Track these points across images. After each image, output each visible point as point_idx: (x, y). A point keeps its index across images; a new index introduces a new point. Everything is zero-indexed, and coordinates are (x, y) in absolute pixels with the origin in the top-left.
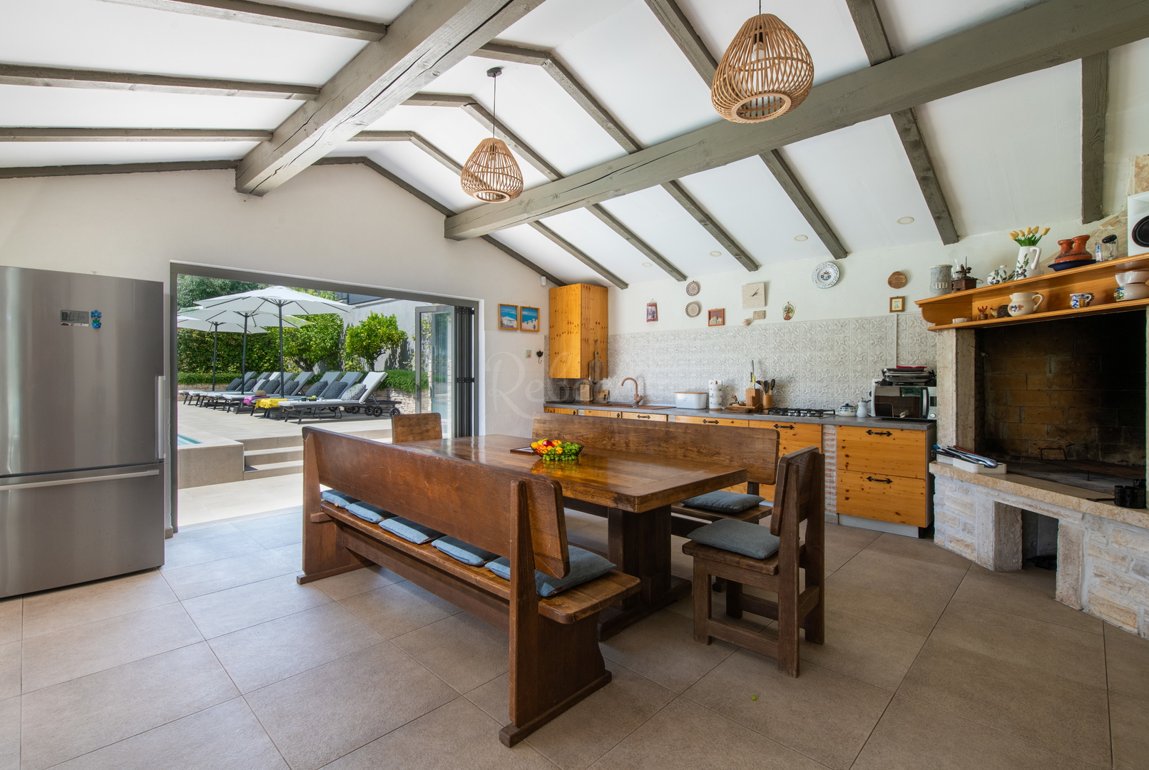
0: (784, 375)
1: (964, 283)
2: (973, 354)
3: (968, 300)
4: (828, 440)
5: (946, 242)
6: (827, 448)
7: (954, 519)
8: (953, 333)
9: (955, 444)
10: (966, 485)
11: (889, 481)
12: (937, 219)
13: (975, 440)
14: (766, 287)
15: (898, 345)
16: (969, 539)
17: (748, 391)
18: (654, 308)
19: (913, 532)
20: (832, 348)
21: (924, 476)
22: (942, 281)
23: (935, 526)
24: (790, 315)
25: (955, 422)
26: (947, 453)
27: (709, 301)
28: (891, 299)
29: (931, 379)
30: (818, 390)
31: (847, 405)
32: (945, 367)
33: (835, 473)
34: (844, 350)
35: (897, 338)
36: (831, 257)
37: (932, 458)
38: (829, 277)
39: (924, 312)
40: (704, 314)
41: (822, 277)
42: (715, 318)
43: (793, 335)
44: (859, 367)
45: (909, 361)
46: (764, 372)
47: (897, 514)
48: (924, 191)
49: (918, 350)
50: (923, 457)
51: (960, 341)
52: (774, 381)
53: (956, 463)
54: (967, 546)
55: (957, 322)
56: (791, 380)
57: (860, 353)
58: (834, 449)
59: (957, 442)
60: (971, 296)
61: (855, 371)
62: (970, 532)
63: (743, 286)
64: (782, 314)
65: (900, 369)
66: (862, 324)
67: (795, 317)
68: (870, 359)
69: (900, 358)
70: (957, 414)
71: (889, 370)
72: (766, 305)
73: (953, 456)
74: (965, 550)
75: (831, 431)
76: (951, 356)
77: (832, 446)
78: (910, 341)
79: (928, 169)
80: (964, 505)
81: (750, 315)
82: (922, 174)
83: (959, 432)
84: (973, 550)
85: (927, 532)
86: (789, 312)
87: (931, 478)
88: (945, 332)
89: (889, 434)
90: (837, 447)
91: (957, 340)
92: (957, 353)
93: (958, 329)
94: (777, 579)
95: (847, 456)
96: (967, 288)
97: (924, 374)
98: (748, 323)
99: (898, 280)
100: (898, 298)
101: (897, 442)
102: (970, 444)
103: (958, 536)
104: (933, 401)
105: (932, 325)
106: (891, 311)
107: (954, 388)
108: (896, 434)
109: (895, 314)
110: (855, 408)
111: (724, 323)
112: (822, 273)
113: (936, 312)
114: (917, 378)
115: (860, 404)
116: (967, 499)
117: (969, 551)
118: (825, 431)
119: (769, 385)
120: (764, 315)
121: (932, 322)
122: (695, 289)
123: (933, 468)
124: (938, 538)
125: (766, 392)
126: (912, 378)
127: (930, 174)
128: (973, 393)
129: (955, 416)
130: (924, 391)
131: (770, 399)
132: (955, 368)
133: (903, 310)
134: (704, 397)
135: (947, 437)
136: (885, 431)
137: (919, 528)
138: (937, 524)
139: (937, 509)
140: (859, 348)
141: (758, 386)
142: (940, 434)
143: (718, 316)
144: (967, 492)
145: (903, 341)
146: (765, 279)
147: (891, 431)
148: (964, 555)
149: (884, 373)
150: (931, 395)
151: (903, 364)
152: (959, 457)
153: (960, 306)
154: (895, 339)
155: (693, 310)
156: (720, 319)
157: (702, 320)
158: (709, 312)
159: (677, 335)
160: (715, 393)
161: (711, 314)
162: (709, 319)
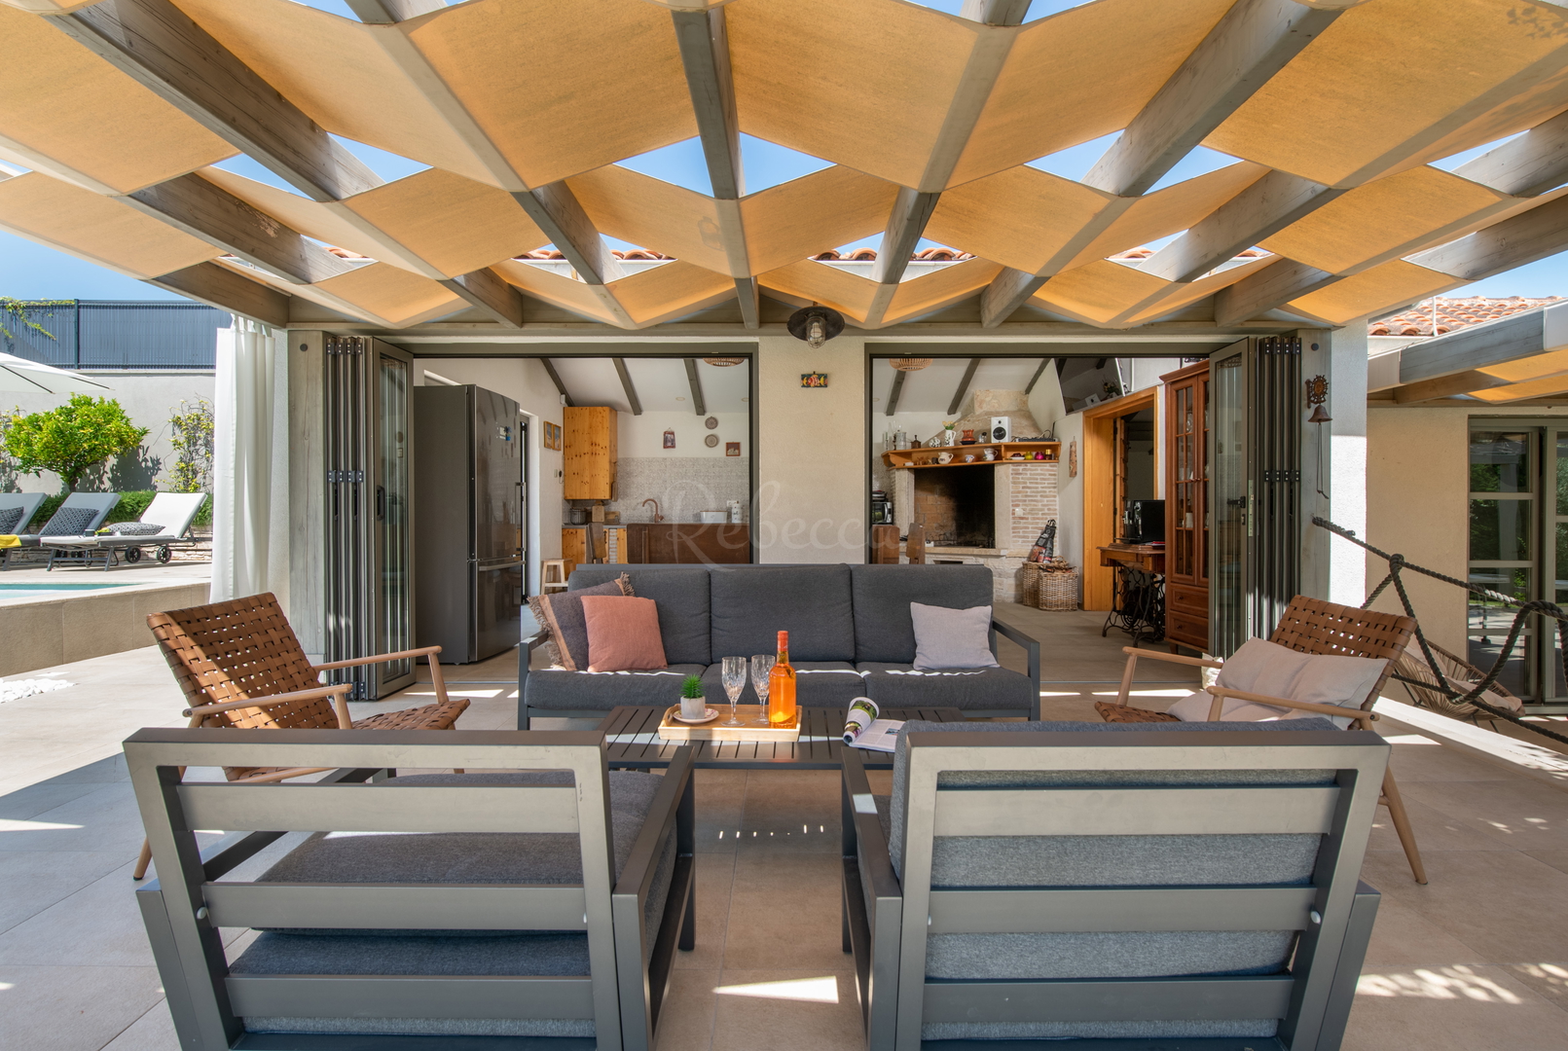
2: (913, 483)
8: (906, 471)
18: (671, 436)
27: (724, 433)
40: (722, 446)
42: (731, 450)
55: (908, 465)
76: (905, 484)
88: (902, 470)
91: (908, 475)
92: (908, 483)
93: (908, 469)
97: (883, 495)
104: (890, 511)
111: (739, 454)
122: (713, 422)
128: (913, 505)
130: (885, 505)
143: (734, 448)
150: (889, 507)
155: (712, 441)
156: (737, 451)
157: (720, 450)
158: (727, 444)
159: (695, 461)
160: (739, 511)
161: (729, 446)
162: (727, 450)
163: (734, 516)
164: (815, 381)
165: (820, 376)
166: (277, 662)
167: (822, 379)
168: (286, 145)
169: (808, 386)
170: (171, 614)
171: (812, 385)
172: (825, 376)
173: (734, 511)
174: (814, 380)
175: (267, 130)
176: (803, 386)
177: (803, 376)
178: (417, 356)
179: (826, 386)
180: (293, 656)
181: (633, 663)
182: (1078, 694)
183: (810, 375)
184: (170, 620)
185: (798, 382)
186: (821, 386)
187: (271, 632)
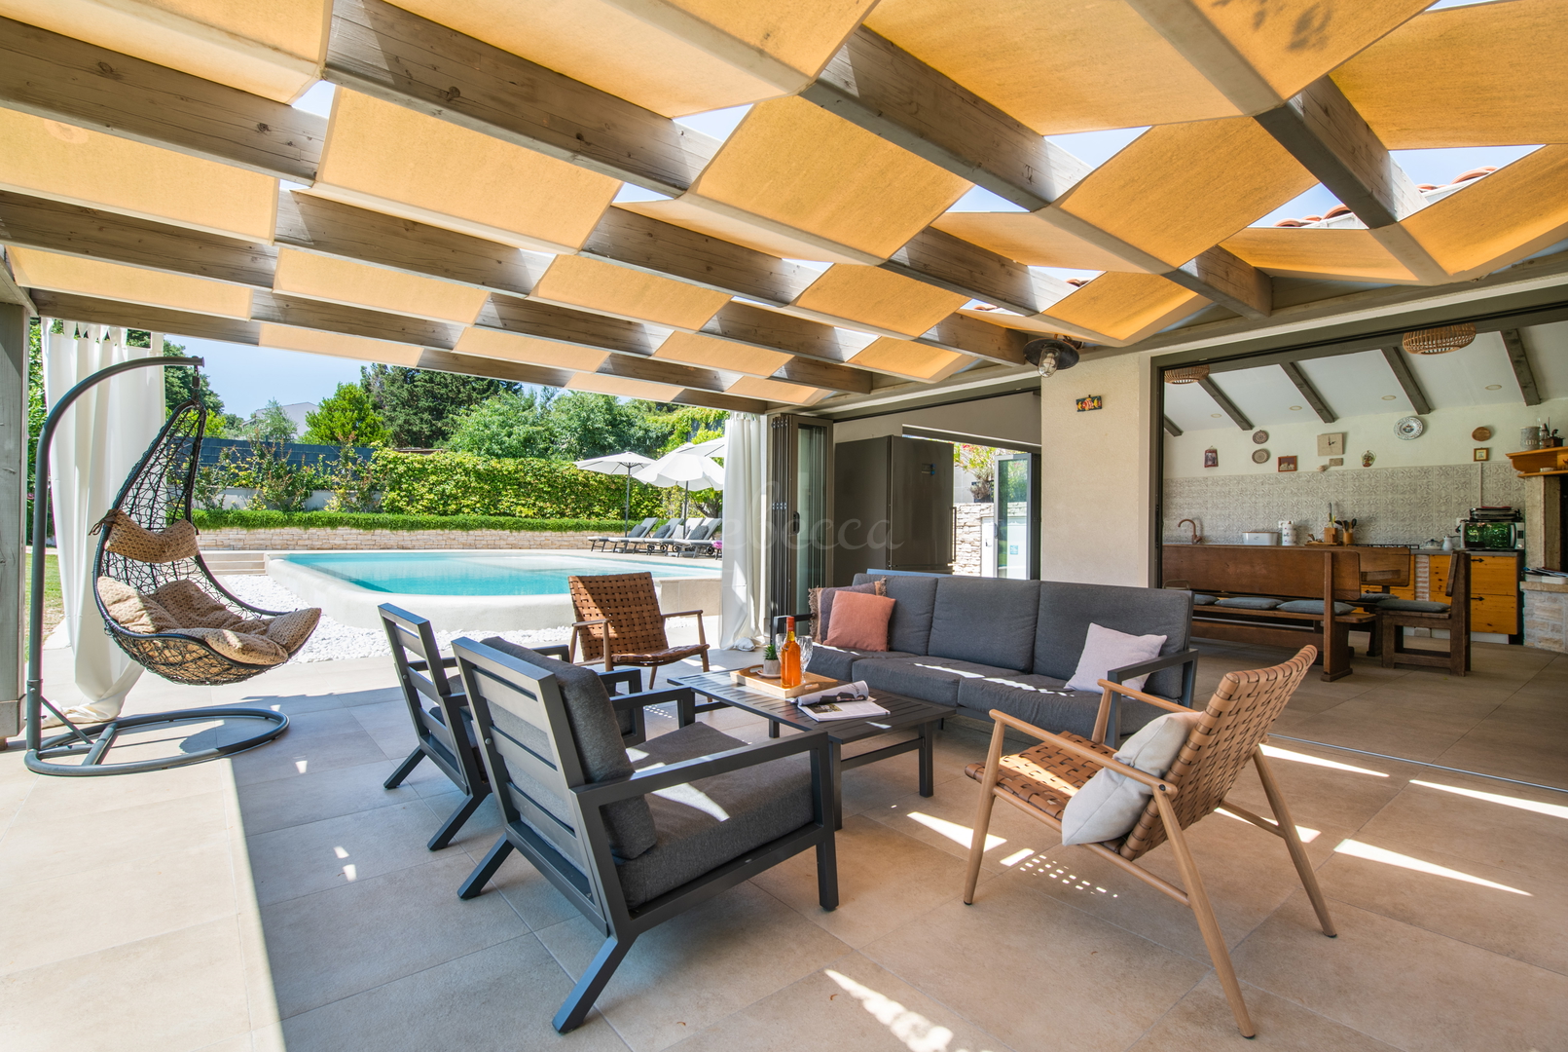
0: (1364, 515)
1: (1552, 441)
2: (1559, 496)
3: (1555, 454)
4: (1421, 567)
5: (1529, 403)
6: (1419, 575)
7: (1543, 624)
8: (1542, 479)
9: (1543, 565)
10: (1554, 595)
11: (1481, 599)
12: (1524, 387)
13: (1560, 563)
14: (1344, 436)
15: (1482, 488)
16: (1557, 636)
17: (1327, 530)
18: (1214, 455)
19: (1503, 639)
20: (1415, 491)
21: (1515, 593)
22: (1531, 439)
23: (1525, 633)
24: (1370, 462)
25: (1543, 549)
26: (1538, 573)
27: (1277, 448)
28: (1476, 450)
29: (1518, 516)
30: (1400, 528)
31: (1432, 540)
32: (1534, 506)
33: (1427, 595)
34: (1428, 493)
35: (1482, 483)
36: (1415, 413)
37: (1521, 578)
38: (1412, 430)
39: (1514, 462)
40: (1273, 462)
41: (1404, 429)
42: (1286, 464)
43: (1373, 480)
44: (1443, 508)
45: (1493, 501)
46: (1342, 513)
47: (1489, 625)
48: (1515, 369)
49: (1502, 493)
50: (1514, 578)
51: (1548, 486)
52: (1355, 520)
53: (1545, 580)
54: (1556, 642)
55: (1544, 470)
56: (1371, 520)
57: (1443, 495)
58: (1427, 575)
59: (1546, 564)
60: (1556, 452)
61: (1439, 512)
62: (1558, 631)
63: (1318, 436)
64: (1360, 462)
65: (1484, 509)
66: (1445, 471)
67: (1375, 465)
68: (1454, 500)
69: (1485, 500)
70: (1545, 542)
71: (1477, 509)
72: (1344, 453)
73: (1542, 574)
74: (1555, 646)
75: (1423, 560)
76: (1539, 497)
77: (1425, 572)
78: (1495, 485)
79: (1522, 356)
80: (1553, 611)
81: (1325, 461)
82: (1515, 359)
83: (1547, 556)
84: (1561, 645)
85: (1517, 639)
86: (1368, 460)
87: (1520, 595)
88: (1534, 478)
89: (1481, 561)
90: (1430, 573)
91: (1545, 484)
92: (1545, 495)
93: (1545, 476)
94: (1449, 622)
95: (1440, 580)
96: (1556, 446)
97: (1511, 513)
98: (1324, 468)
99: (1482, 434)
100: (1482, 449)
101: (1488, 567)
102: (1557, 564)
103: (1547, 636)
104: (1521, 534)
105: (1522, 473)
106: (1475, 460)
107: (1543, 522)
108: (1487, 560)
109: (1479, 463)
110: (1441, 543)
111: (1296, 469)
112: (1404, 426)
113: (1524, 463)
114: (1504, 515)
115: (1446, 538)
116: (1556, 606)
117: (1557, 646)
118: (1418, 560)
119: (1352, 524)
120: (1341, 462)
121: (1522, 470)
122: (1262, 437)
123: (1523, 585)
124: (1528, 642)
125: (1347, 530)
126: (1500, 515)
127: (1523, 359)
128: (1559, 526)
129: (1543, 544)
130: (1512, 527)
131: (1351, 536)
132: (1543, 506)
133: (1487, 459)
134: (1275, 535)
135: (1536, 558)
136: (1477, 558)
137: (1510, 636)
138: (1527, 630)
139: (1526, 619)
140: (1443, 492)
141: (1336, 525)
142: (1529, 559)
143: (1289, 462)
144: (1555, 601)
145: (1488, 485)
146: (1343, 430)
147: (1483, 558)
148: (1552, 650)
149: (1471, 512)
150: (1518, 529)
151: (1487, 505)
152: (1548, 575)
153: (1548, 459)
154: (1479, 484)
155: (1261, 457)
156: (1292, 466)
157: (1272, 465)
158: (1280, 459)
159: (1241, 479)
160: (1290, 532)
161: (1281, 461)
162: (1280, 464)
163: (1284, 538)
164: (1089, 404)
165: (1093, 399)
166: (638, 609)
167: (1096, 401)
168: (607, 338)
169: (1084, 410)
170: (578, 577)
171: (1087, 408)
172: (1099, 399)
173: (1284, 532)
174: (1091, 403)
175: (593, 335)
176: (1079, 410)
177: (1078, 401)
178: (836, 421)
179: (1100, 407)
180: (650, 607)
181: (856, 644)
182: (1386, 775)
183: (1084, 399)
184: (577, 580)
185: (1075, 407)
186: (1095, 408)
187: (641, 593)
